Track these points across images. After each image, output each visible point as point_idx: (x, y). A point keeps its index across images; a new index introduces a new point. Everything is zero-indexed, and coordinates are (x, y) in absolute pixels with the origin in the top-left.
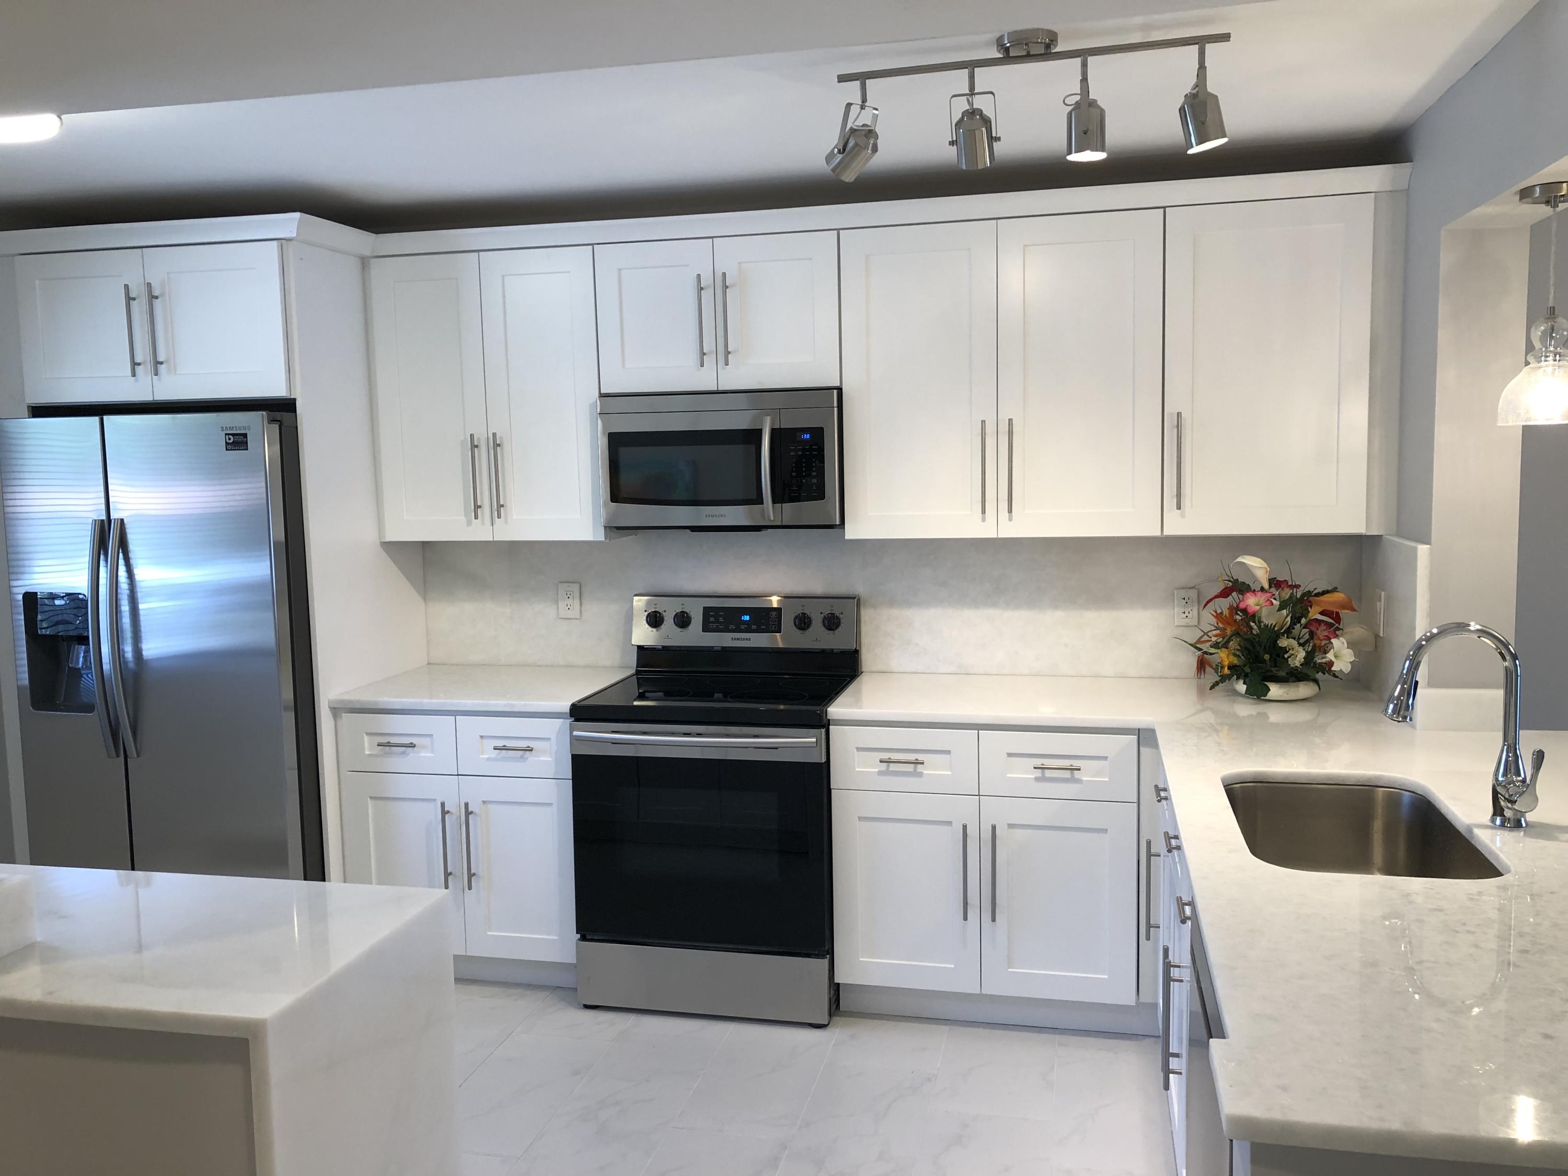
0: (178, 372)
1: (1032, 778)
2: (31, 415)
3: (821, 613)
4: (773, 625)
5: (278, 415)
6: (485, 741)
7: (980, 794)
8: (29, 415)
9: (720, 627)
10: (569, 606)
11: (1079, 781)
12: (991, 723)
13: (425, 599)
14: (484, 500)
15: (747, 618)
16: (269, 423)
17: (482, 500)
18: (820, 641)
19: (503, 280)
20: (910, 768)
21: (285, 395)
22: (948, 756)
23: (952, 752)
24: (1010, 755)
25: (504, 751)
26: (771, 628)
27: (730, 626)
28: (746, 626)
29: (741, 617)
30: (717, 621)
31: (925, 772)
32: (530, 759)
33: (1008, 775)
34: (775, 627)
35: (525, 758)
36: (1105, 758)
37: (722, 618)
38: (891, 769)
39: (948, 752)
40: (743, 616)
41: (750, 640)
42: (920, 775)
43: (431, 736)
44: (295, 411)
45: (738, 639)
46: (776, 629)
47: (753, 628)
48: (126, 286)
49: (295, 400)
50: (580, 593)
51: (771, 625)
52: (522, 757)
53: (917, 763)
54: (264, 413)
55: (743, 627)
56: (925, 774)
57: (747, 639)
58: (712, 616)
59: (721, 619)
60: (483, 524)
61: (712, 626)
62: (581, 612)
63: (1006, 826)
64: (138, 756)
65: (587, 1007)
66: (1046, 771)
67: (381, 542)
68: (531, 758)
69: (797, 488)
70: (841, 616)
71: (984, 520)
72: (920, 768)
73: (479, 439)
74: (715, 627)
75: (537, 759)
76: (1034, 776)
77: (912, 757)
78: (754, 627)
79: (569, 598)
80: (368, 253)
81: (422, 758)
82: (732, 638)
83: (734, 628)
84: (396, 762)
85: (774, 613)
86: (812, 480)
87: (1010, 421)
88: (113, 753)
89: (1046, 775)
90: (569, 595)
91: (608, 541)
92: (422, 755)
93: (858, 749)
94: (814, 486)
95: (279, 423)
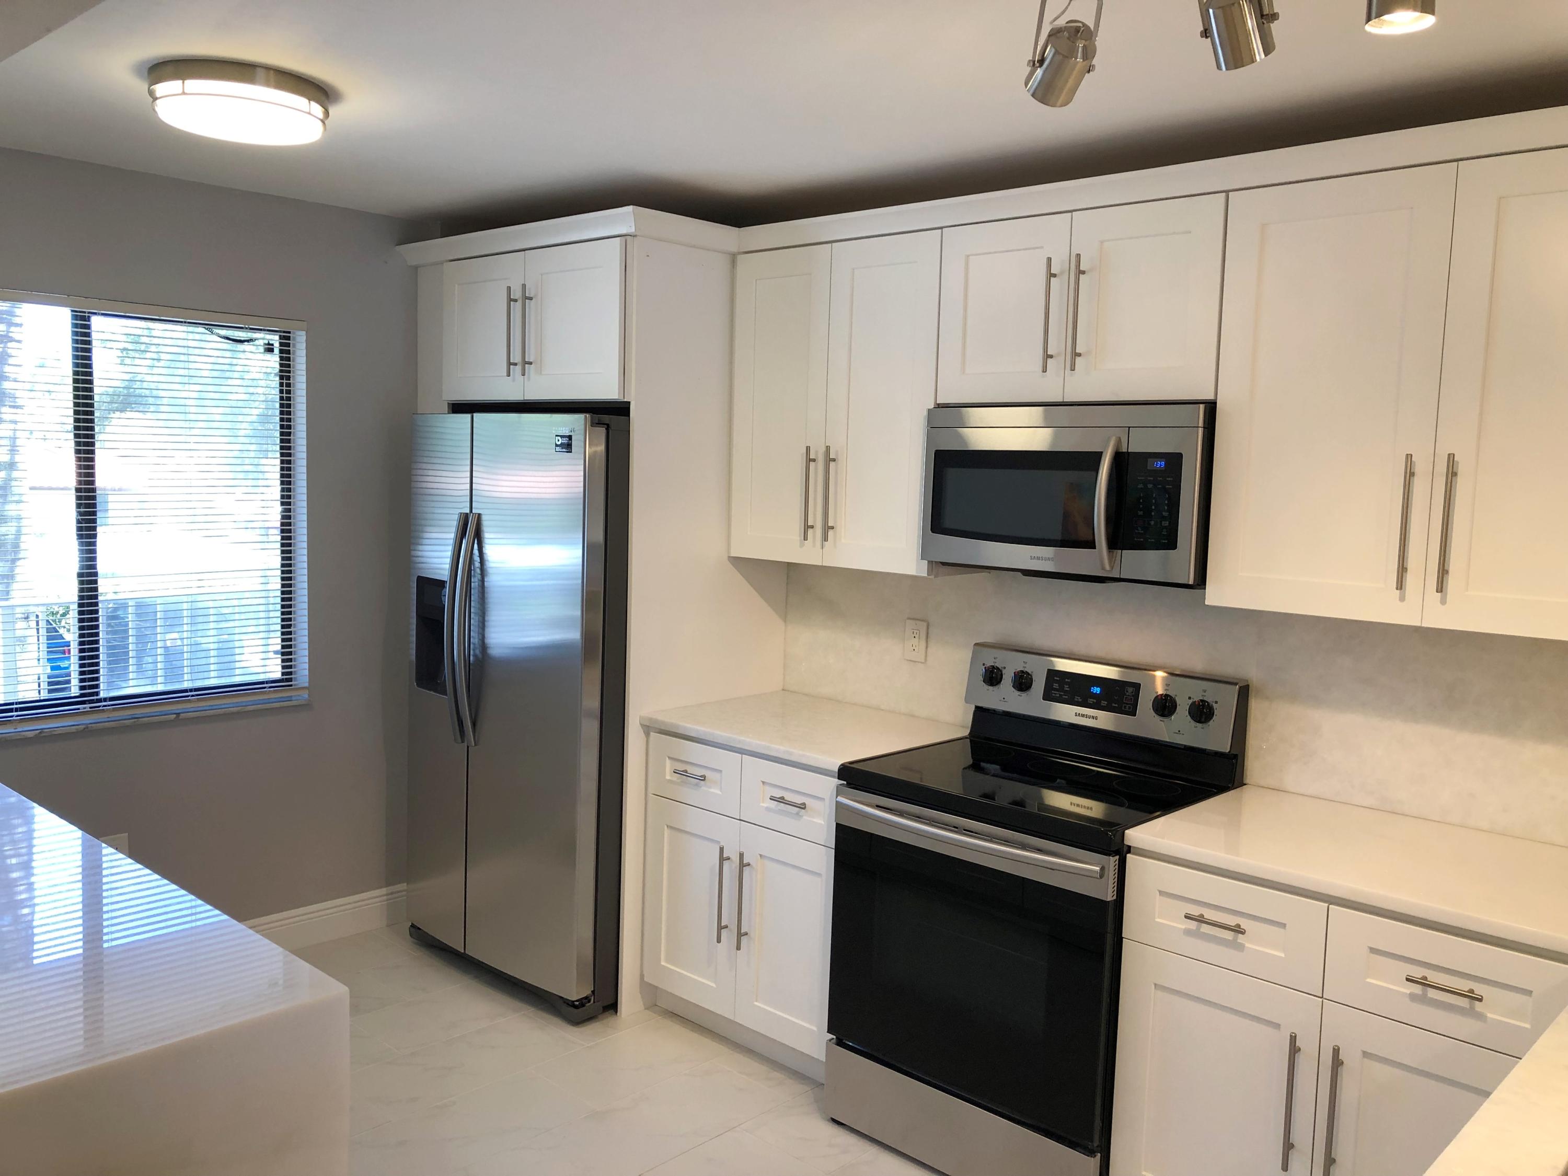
0: (543, 373)
1: (1406, 994)
2: (451, 412)
3: (1190, 698)
4: (1127, 704)
5: (606, 418)
6: (767, 788)
7: (1324, 997)
8: (448, 411)
9: (1064, 697)
10: (914, 648)
11: (1480, 1017)
12: (1348, 898)
13: (785, 621)
14: (816, 518)
15: (1097, 690)
16: (591, 426)
17: (815, 521)
18: (1183, 734)
19: (853, 273)
20: (1228, 935)
21: (617, 398)
22: (1282, 930)
23: (1287, 925)
24: (1373, 950)
25: (782, 804)
26: (1125, 707)
27: (1076, 697)
28: (1095, 701)
29: (1091, 689)
30: (1061, 689)
31: (1247, 945)
32: (804, 817)
33: (1369, 980)
34: (1130, 708)
35: (800, 816)
36: (1529, 993)
37: (1067, 686)
38: (1202, 930)
39: (1283, 926)
40: (1093, 687)
41: (1096, 719)
42: (1241, 948)
43: (721, 771)
44: (629, 416)
45: (1083, 716)
46: (1131, 710)
47: (1102, 704)
48: (509, 288)
49: (629, 403)
50: (928, 633)
51: (1125, 703)
52: (798, 814)
53: (1238, 930)
54: (587, 415)
55: (1091, 701)
56: (1248, 947)
57: (1093, 717)
58: (1057, 682)
59: (1066, 688)
60: (814, 546)
61: (1055, 694)
62: (926, 656)
63: (1360, 1054)
64: (475, 745)
65: (834, 1121)
66: (1429, 989)
67: (729, 557)
68: (806, 817)
69: (1142, 532)
70: (1215, 706)
71: (1402, 599)
72: (1241, 938)
73: (817, 452)
74: (1058, 695)
75: (809, 819)
76: (1408, 992)
77: (1231, 921)
78: (1104, 703)
79: (915, 637)
80: (734, 249)
81: (712, 792)
82: (1076, 713)
83: (1080, 700)
84: (691, 794)
85: (1130, 690)
86: (1163, 522)
87: (1451, 457)
88: (459, 740)
89: (1429, 995)
90: (915, 635)
91: (932, 577)
92: (712, 790)
93: (1161, 893)
94: (1165, 530)
95: (606, 426)
